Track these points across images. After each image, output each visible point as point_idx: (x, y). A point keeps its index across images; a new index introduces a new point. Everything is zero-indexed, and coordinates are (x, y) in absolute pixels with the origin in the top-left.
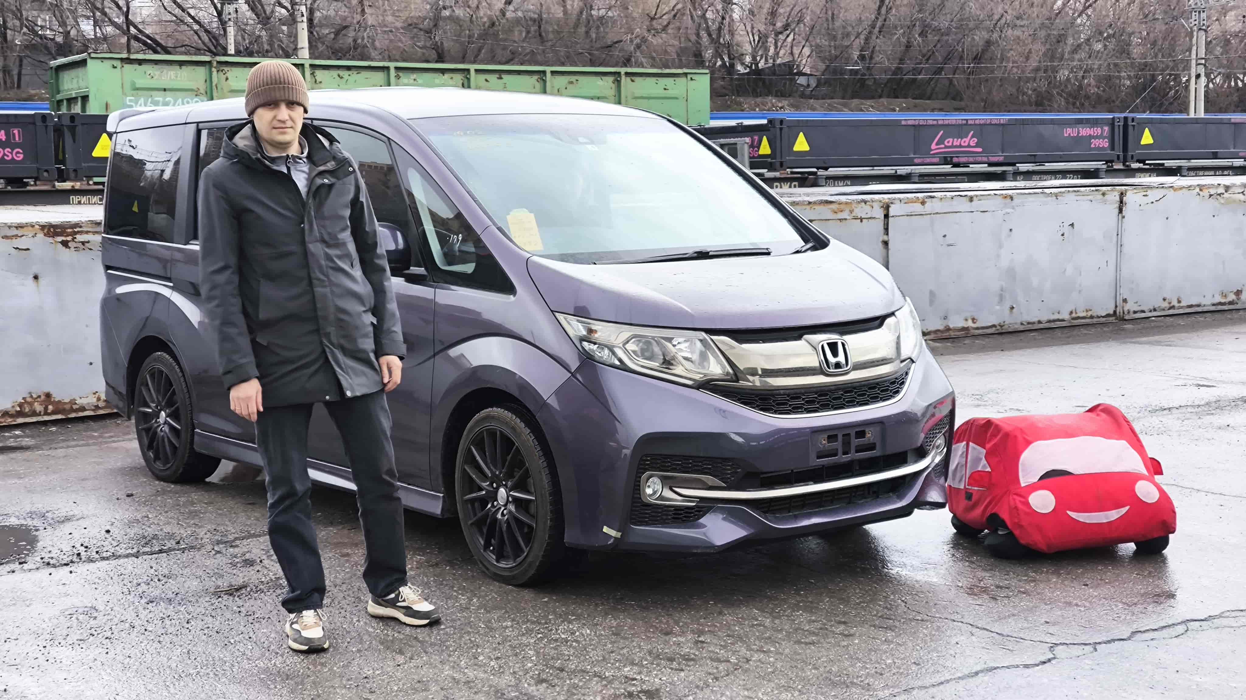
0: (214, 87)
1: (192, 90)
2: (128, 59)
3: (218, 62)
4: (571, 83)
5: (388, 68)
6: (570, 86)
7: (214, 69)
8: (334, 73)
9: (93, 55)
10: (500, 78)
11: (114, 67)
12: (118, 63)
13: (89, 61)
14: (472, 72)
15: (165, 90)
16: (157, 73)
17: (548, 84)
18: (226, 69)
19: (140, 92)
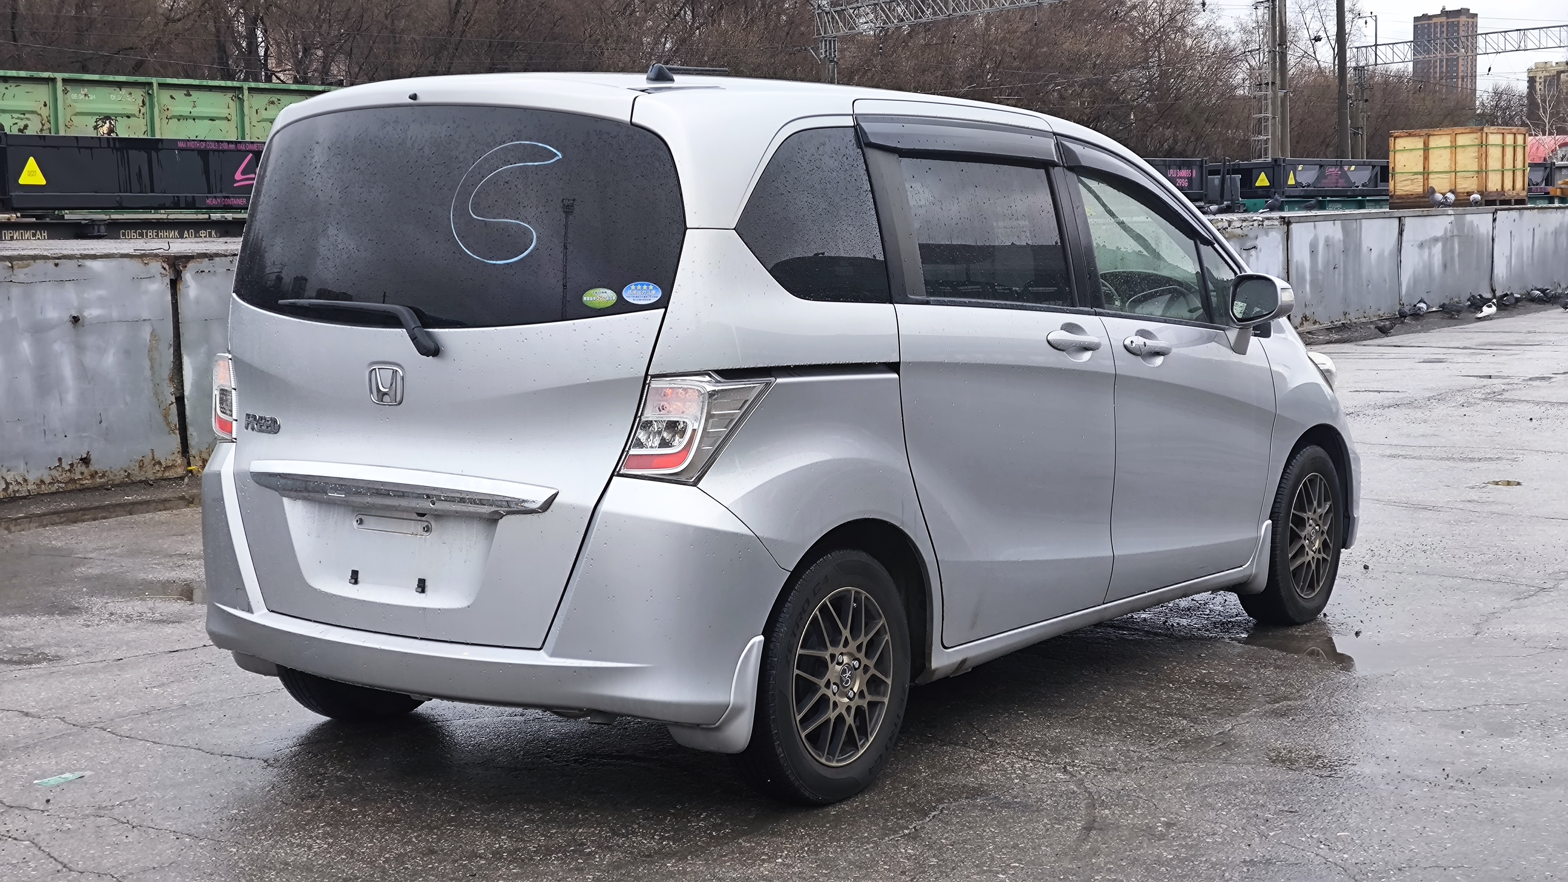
4: (273, 103)
5: (53, 80)
6: (270, 107)
10: (189, 95)
14: (155, 86)
17: (246, 104)
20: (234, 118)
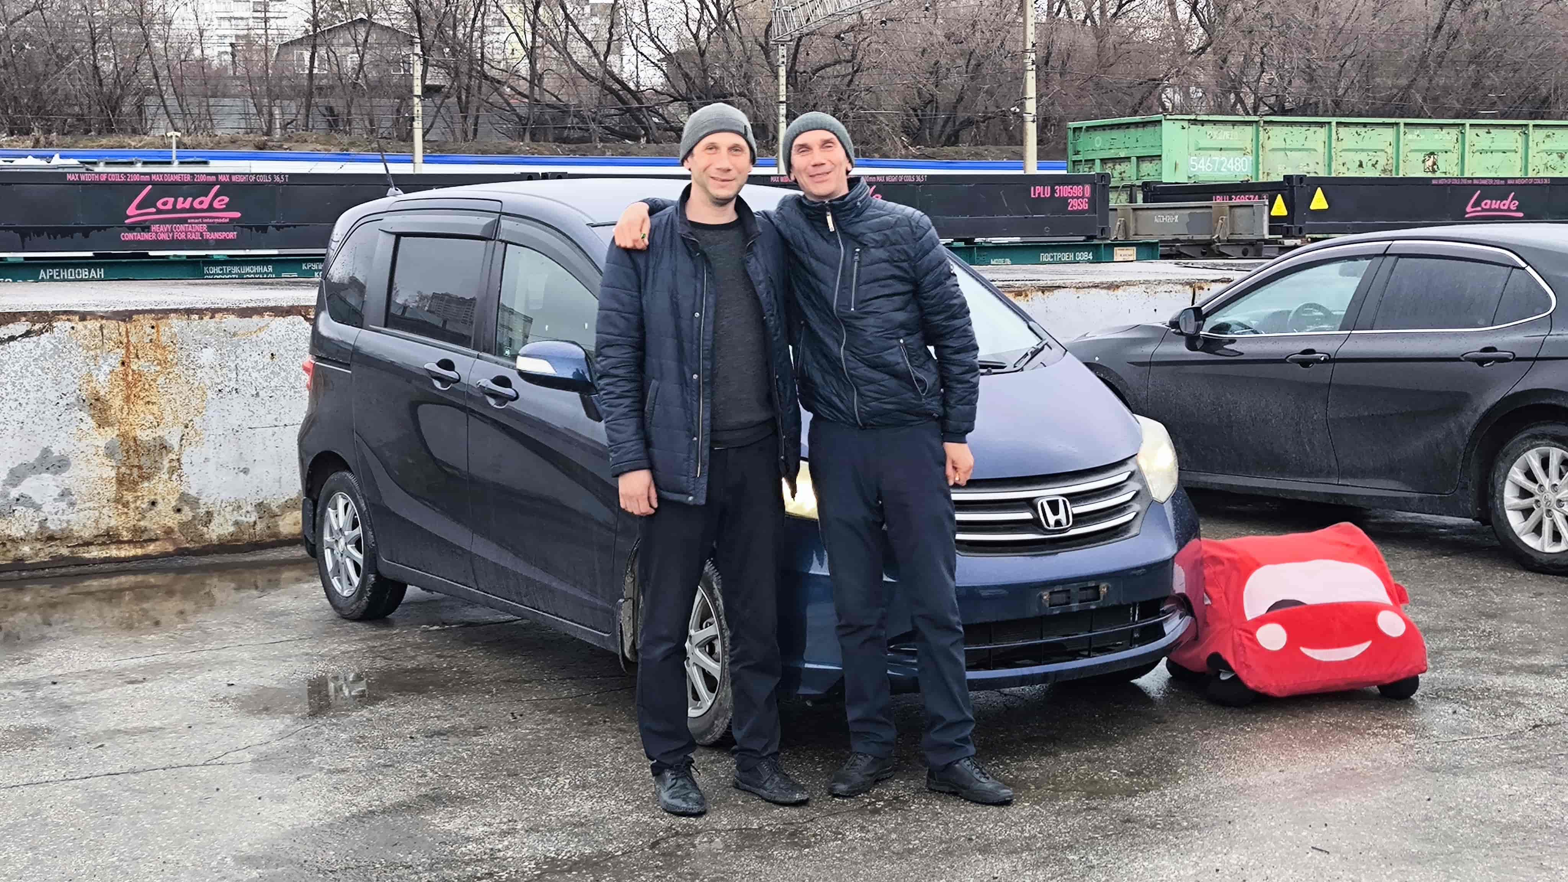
0: (1260, 146)
1: (1241, 149)
2: (1195, 120)
3: (1265, 122)
4: (1548, 136)
5: (1397, 124)
6: (1547, 140)
7: (1261, 129)
8: (1353, 130)
9: (1168, 117)
10: (1489, 133)
11: (1183, 128)
12: (1186, 124)
13: (1163, 122)
14: (1468, 126)
15: (1221, 149)
16: (1216, 133)
17: (1531, 138)
18: (1268, 128)
19: (1202, 152)
20: (1521, 151)
